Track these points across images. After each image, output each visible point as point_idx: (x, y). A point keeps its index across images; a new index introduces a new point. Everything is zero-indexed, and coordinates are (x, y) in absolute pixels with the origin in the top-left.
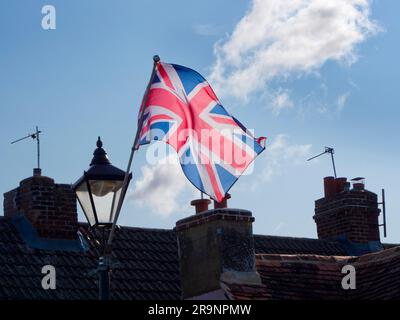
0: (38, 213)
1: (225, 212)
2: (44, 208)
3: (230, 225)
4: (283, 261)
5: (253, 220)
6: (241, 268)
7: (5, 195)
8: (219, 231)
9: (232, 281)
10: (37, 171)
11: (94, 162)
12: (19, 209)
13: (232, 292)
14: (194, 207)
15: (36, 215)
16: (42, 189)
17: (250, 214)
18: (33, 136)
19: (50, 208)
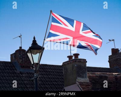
0: (21, 60)
1: (78, 59)
2: (23, 59)
3: (79, 64)
4: (96, 75)
5: (86, 62)
6: (83, 77)
7: (11, 55)
8: (76, 65)
9: (80, 81)
10: (21, 47)
11: (33, 44)
12: (15, 59)
13: (80, 85)
14: (68, 58)
15: (20, 61)
16: (22, 53)
17: (86, 60)
18: (20, 37)
19: (24, 59)
